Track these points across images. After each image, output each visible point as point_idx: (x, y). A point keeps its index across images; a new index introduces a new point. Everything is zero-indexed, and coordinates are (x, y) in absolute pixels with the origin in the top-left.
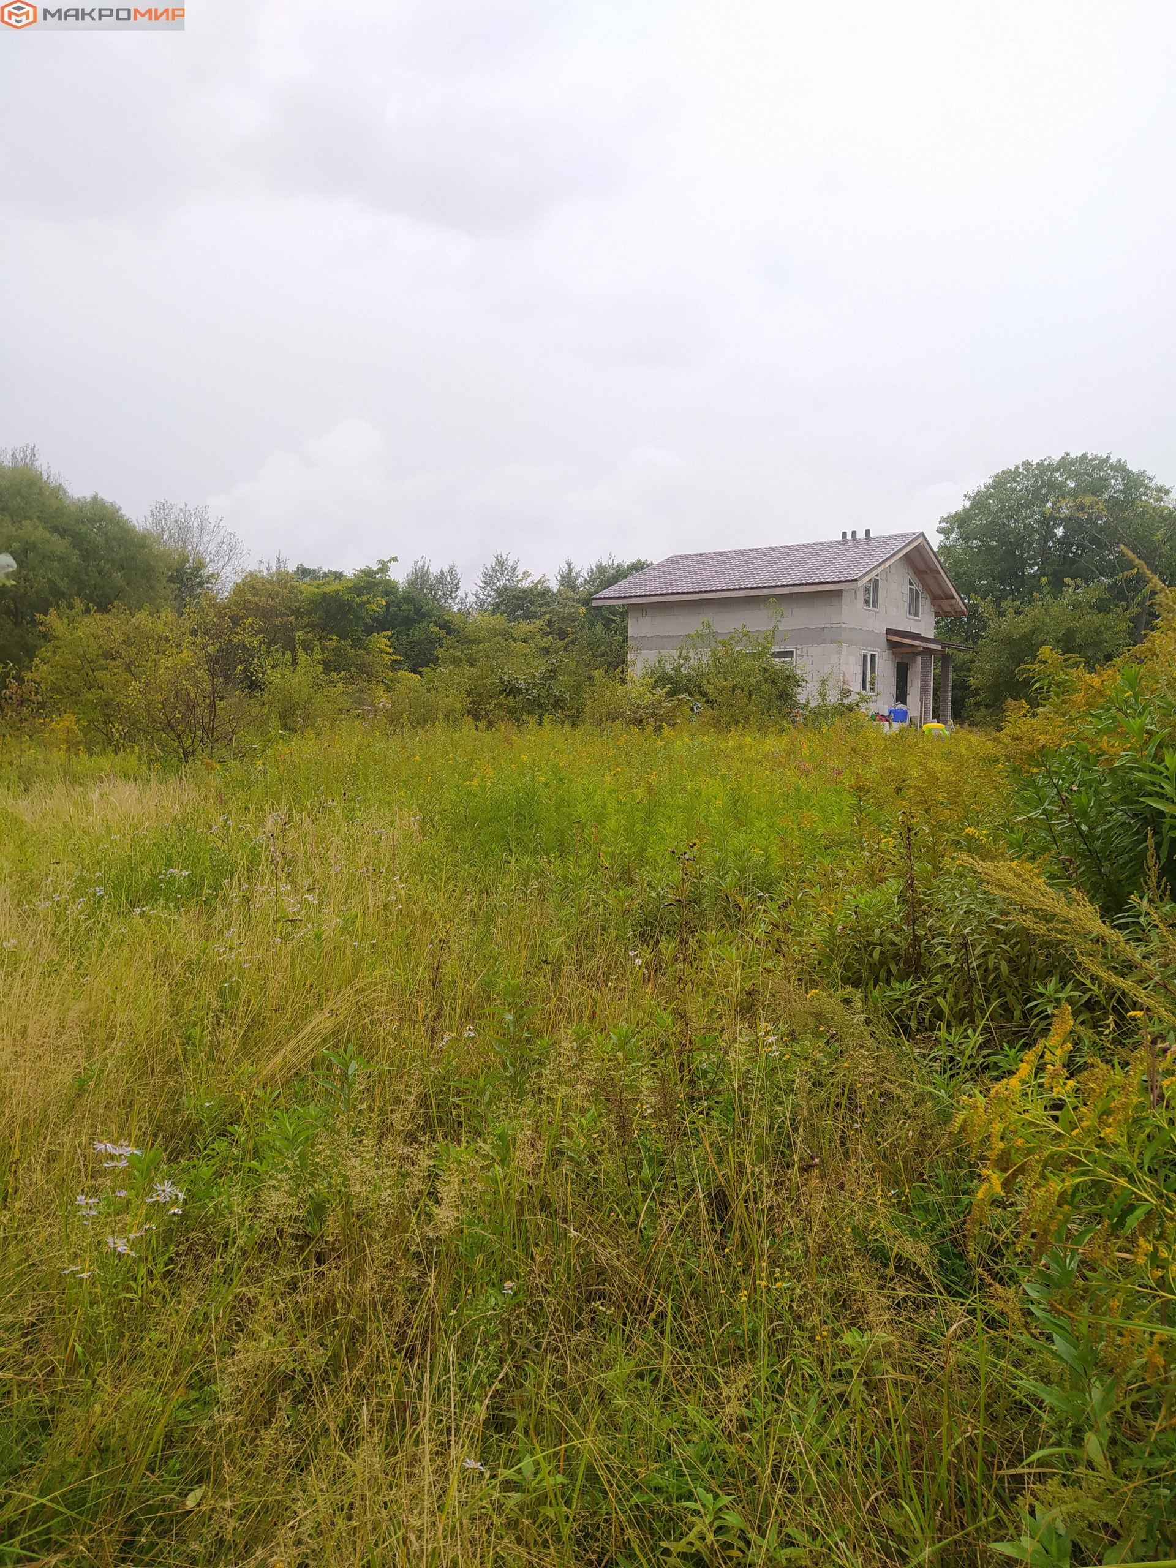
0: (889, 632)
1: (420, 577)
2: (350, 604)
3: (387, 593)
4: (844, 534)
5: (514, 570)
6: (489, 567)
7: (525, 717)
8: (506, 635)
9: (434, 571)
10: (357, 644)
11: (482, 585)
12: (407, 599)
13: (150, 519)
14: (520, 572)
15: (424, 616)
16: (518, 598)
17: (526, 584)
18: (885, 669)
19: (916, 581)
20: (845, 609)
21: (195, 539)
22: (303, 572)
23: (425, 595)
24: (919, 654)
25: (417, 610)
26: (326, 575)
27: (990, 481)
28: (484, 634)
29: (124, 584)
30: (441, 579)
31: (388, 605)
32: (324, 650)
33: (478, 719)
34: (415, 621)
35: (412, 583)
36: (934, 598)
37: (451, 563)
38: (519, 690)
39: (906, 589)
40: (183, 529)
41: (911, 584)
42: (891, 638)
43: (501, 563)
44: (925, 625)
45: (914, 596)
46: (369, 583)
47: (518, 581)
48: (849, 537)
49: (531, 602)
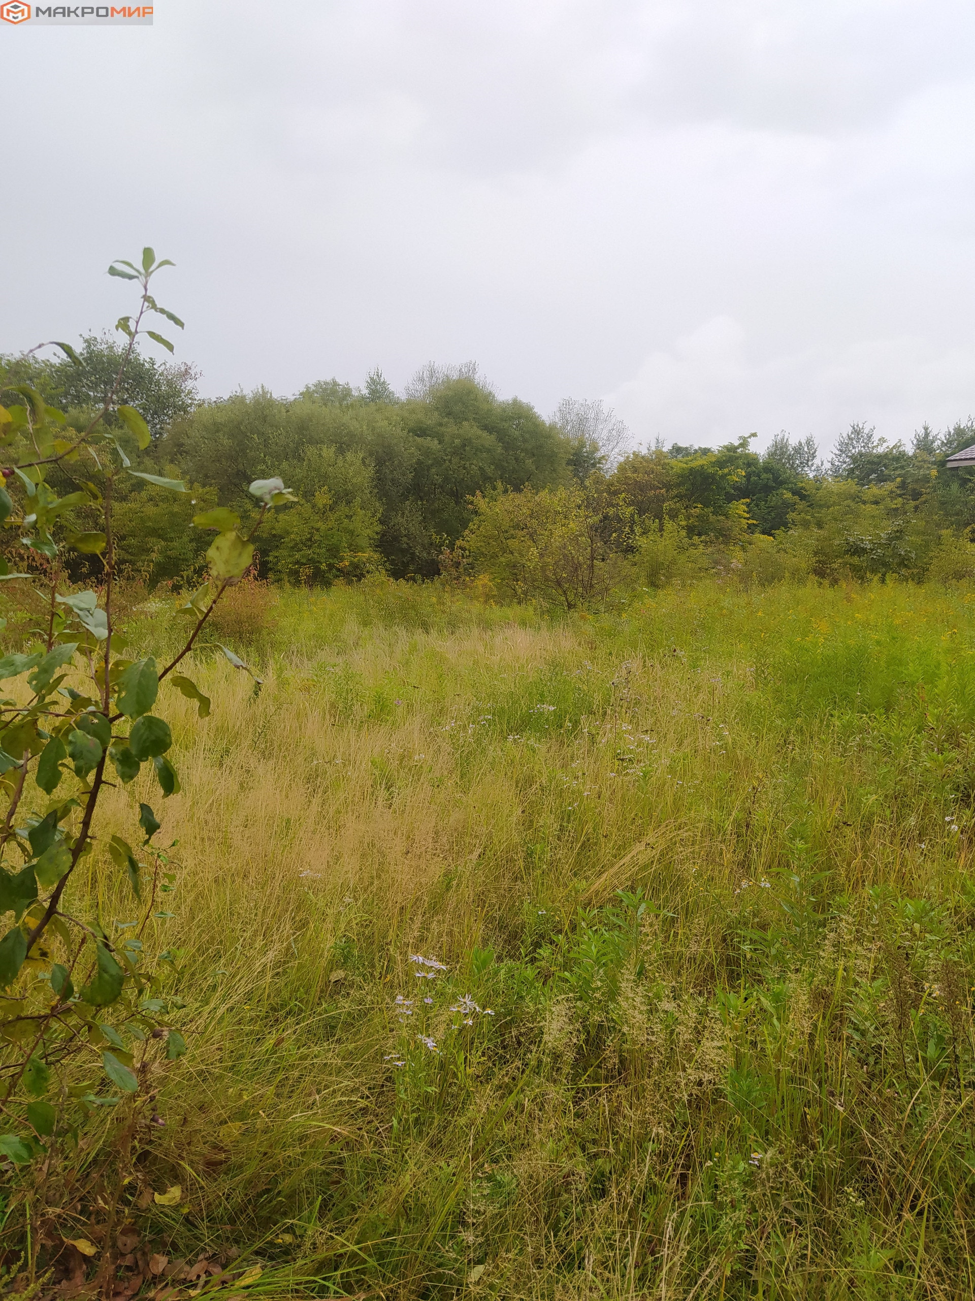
1: (779, 449)
2: (713, 476)
3: (749, 465)
5: (870, 437)
6: (845, 435)
7: (868, 575)
8: (857, 498)
9: (793, 442)
10: (719, 510)
11: (838, 452)
12: (767, 469)
13: (558, 414)
14: (875, 439)
15: (782, 483)
16: (871, 463)
17: (881, 450)
21: (592, 428)
22: (677, 450)
23: (784, 464)
25: (776, 479)
26: (696, 451)
28: (835, 498)
29: (534, 467)
30: (798, 450)
31: (748, 476)
32: (688, 518)
33: (823, 577)
34: (773, 488)
35: (772, 455)
37: (809, 435)
38: (864, 550)
40: (582, 420)
43: (857, 432)
46: (731, 457)
47: (873, 448)
49: (885, 466)
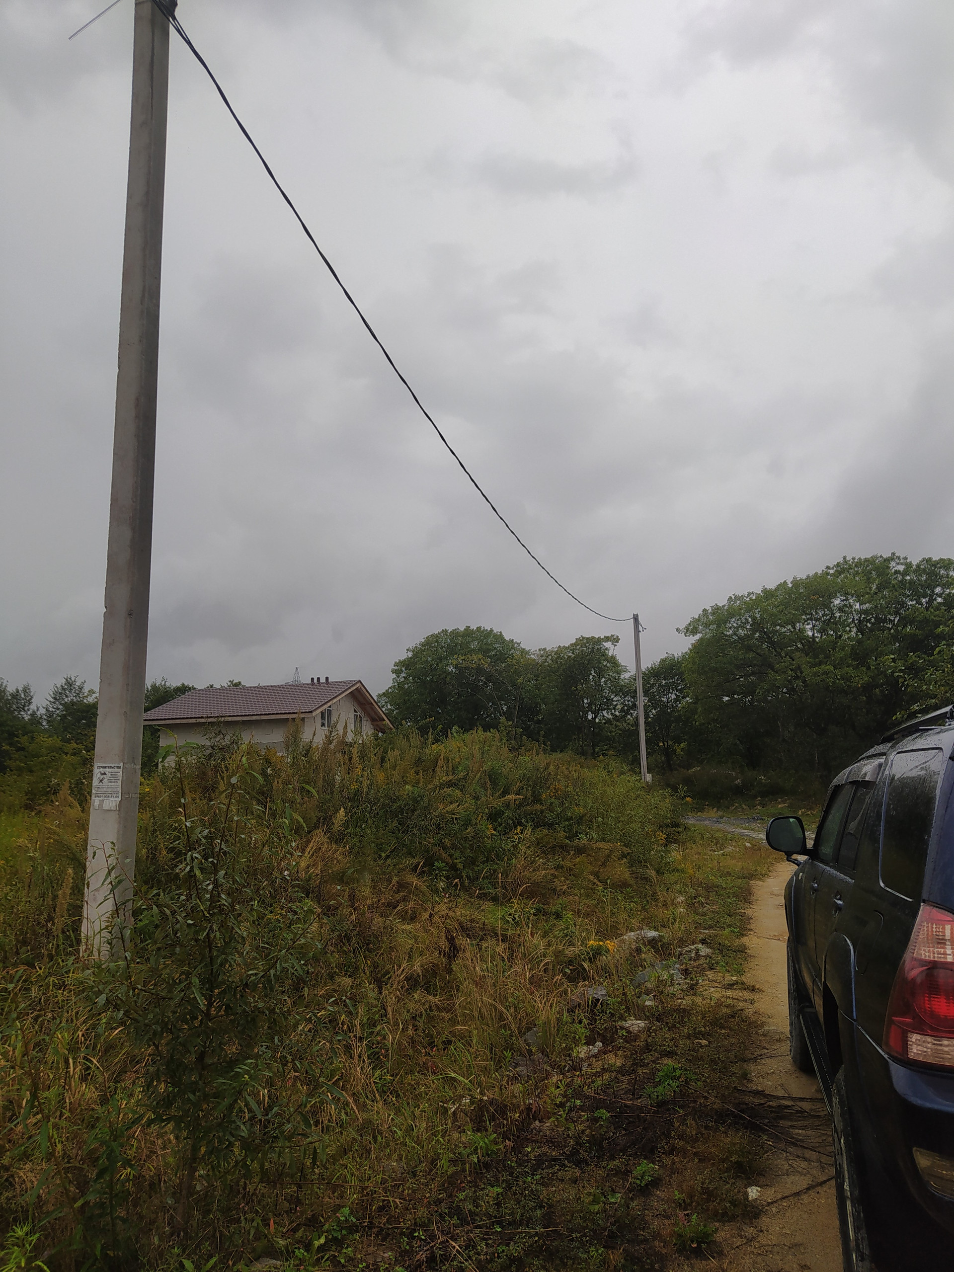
4: (313, 679)
5: (81, 688)
14: (86, 690)
17: (90, 700)
19: (359, 710)
20: (307, 729)
27: (423, 640)
30: (15, 696)
36: (373, 720)
39: (352, 715)
41: (355, 711)
45: (357, 719)
48: (315, 681)
49: (93, 714)
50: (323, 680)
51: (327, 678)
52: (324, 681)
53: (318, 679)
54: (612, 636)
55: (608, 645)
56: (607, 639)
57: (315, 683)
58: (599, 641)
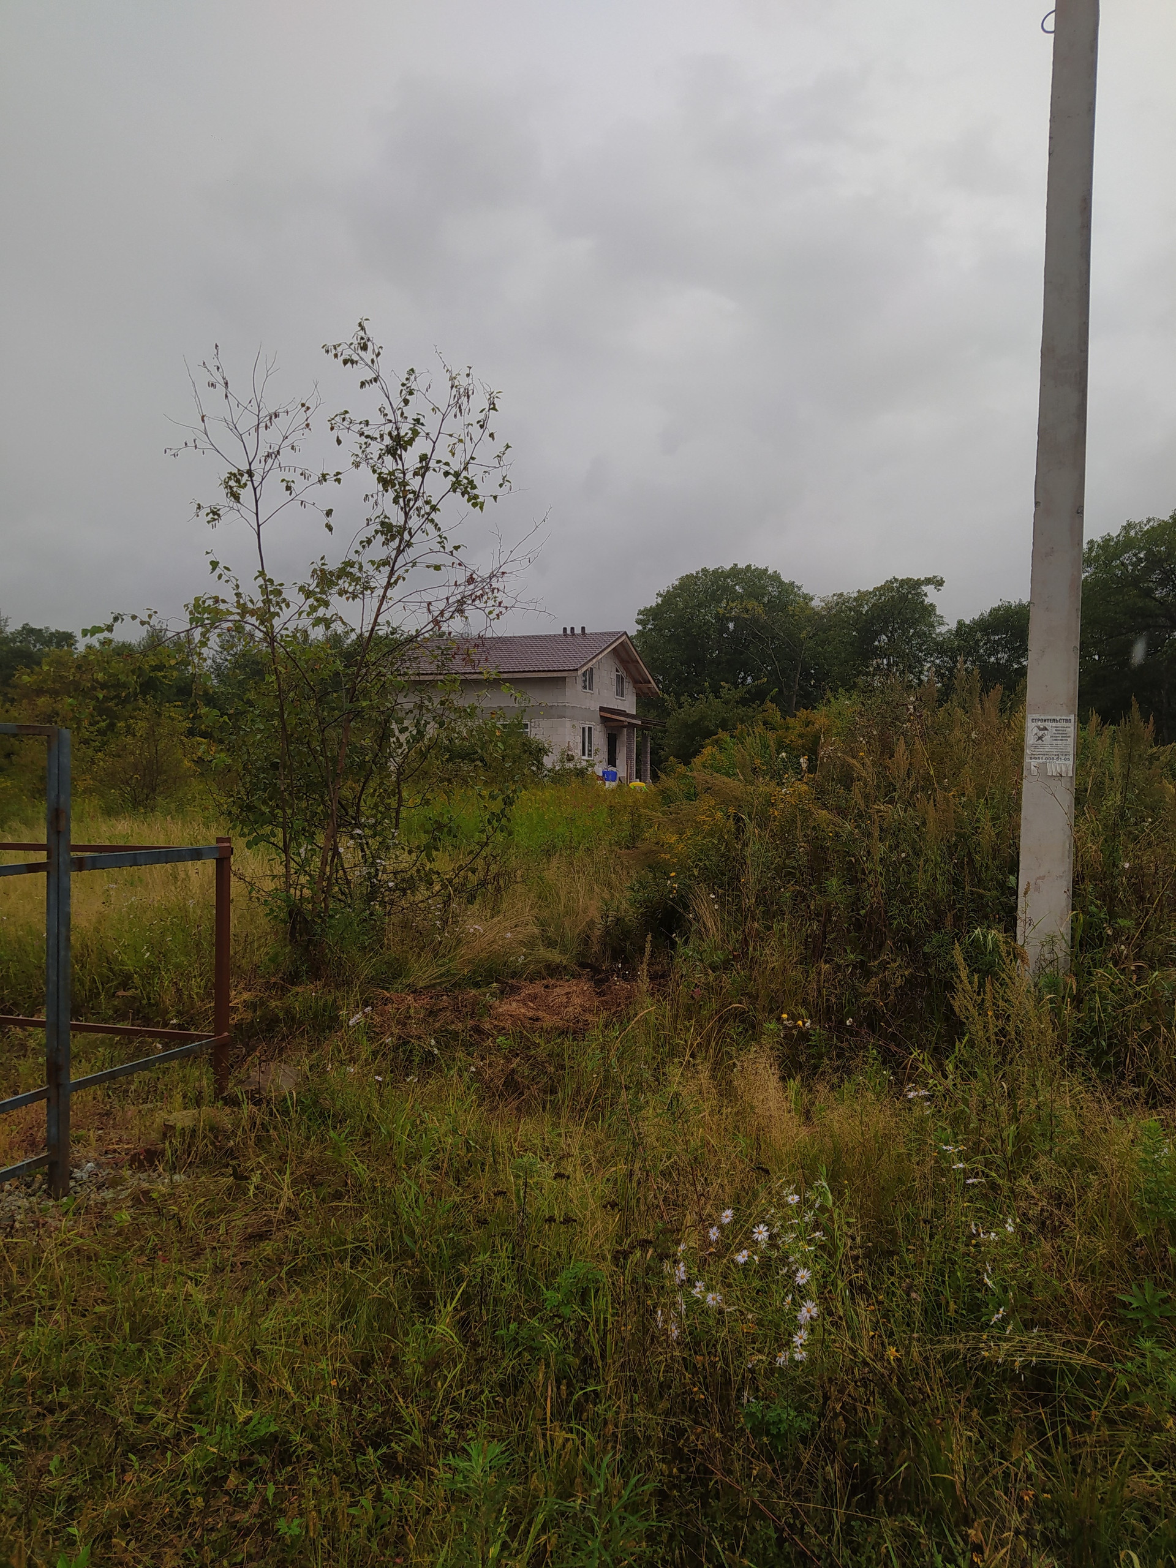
0: (602, 709)
4: (565, 629)
18: (599, 740)
19: (621, 669)
20: (568, 692)
24: (625, 727)
27: (677, 583)
36: (636, 682)
39: (614, 675)
41: (617, 671)
42: (603, 714)
44: (628, 704)
45: (620, 680)
48: (569, 632)
50: (578, 631)
51: (583, 628)
52: (580, 632)
53: (572, 629)
54: (935, 577)
55: (928, 589)
56: (928, 581)
57: (568, 634)
58: (918, 583)
